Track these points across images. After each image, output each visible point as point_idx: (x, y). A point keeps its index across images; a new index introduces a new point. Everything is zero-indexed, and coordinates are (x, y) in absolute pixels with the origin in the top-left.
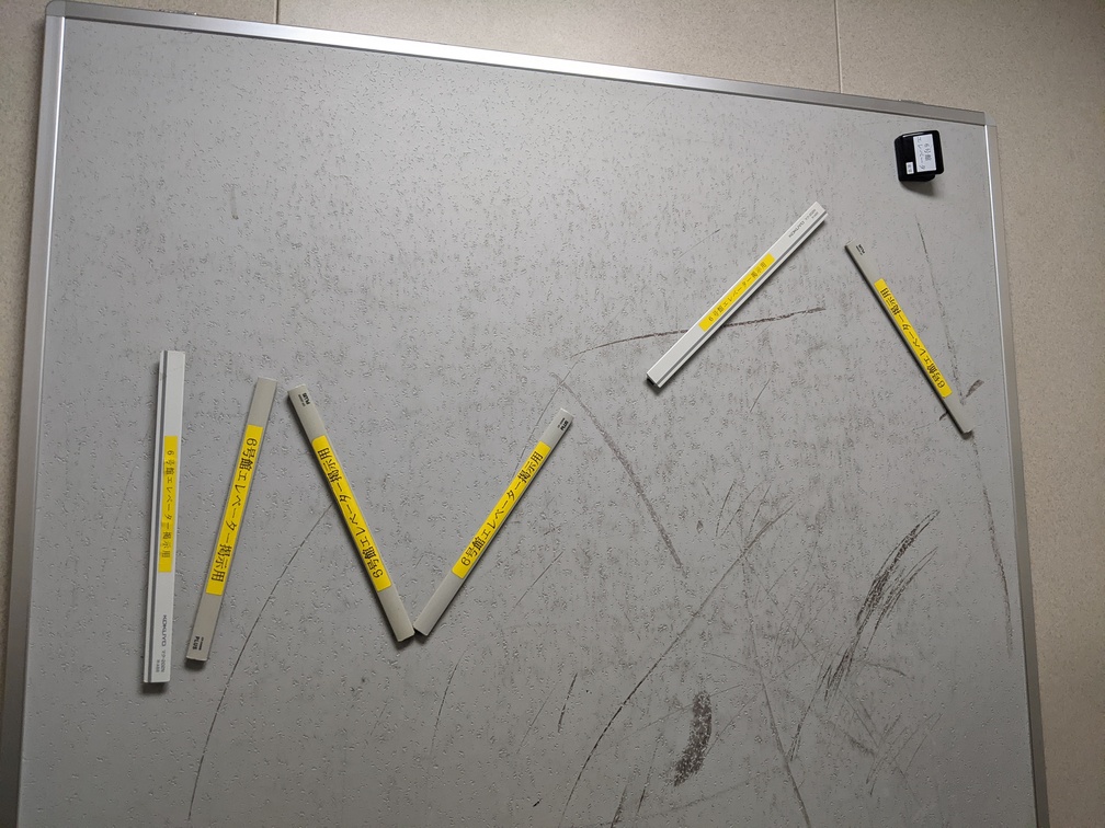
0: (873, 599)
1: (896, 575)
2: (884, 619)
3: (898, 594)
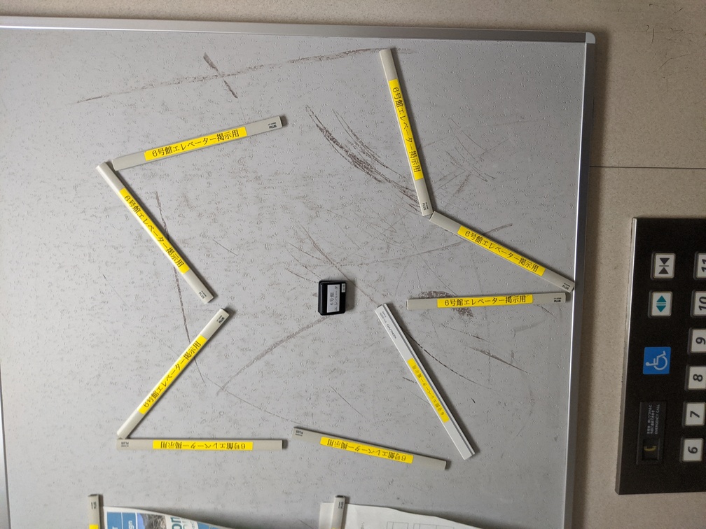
0: (367, 168)
1: (352, 148)
2: (382, 160)
3: (366, 148)
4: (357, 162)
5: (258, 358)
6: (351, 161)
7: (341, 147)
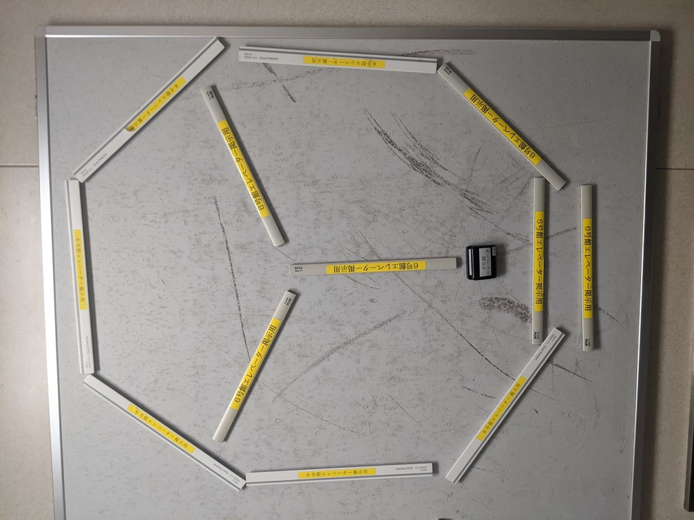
0: (426, 171)
1: (410, 151)
2: (441, 162)
3: (425, 150)
4: (416, 165)
5: (314, 365)
6: (409, 163)
7: (400, 150)
